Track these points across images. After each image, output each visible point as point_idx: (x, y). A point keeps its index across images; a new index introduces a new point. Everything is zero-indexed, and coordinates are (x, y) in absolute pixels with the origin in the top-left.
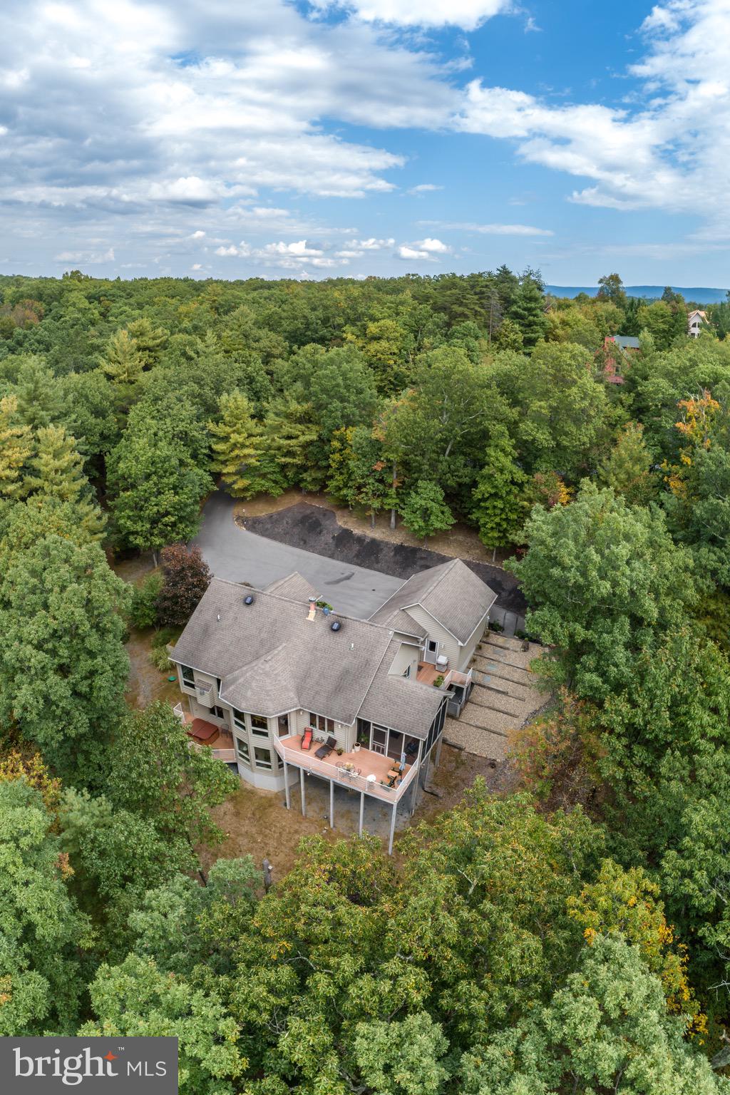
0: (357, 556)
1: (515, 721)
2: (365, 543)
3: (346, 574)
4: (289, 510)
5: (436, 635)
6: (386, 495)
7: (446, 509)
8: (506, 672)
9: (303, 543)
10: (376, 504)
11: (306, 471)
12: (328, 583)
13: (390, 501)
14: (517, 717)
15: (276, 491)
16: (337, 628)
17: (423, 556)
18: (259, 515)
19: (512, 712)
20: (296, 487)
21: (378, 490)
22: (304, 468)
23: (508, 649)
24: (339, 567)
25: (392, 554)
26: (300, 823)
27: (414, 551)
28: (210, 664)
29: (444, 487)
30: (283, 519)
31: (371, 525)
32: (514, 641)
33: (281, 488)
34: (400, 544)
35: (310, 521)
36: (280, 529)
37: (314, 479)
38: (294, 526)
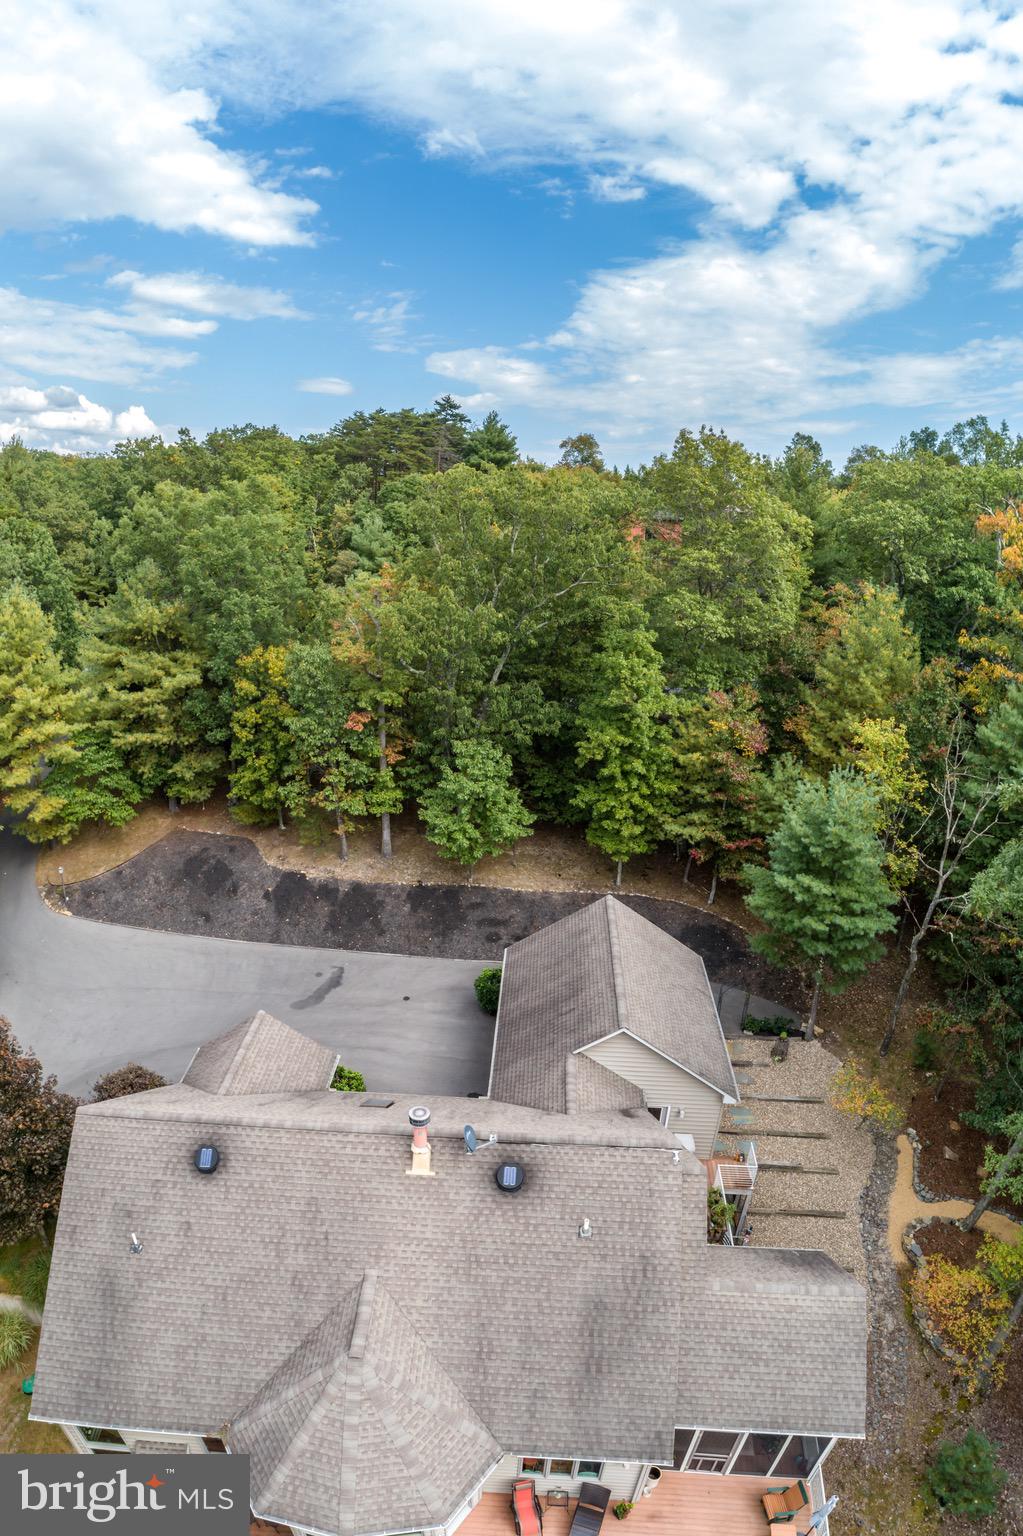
0: (332, 926)
1: (845, 1226)
2: (341, 895)
3: (328, 975)
4: (152, 851)
6: (370, 786)
7: (514, 794)
9: (204, 921)
10: (355, 806)
11: (176, 759)
13: (383, 796)
14: (843, 1215)
15: (121, 813)
16: (516, 1180)
17: (474, 899)
19: (830, 1207)
20: (159, 798)
21: (357, 775)
22: (175, 753)
23: (747, 1064)
24: (303, 961)
25: (407, 908)
27: (452, 894)
29: (509, 749)
30: (146, 875)
31: (340, 855)
32: (747, 1042)
33: (128, 803)
34: (415, 884)
35: (205, 868)
36: (143, 900)
37: (198, 775)
38: (174, 886)
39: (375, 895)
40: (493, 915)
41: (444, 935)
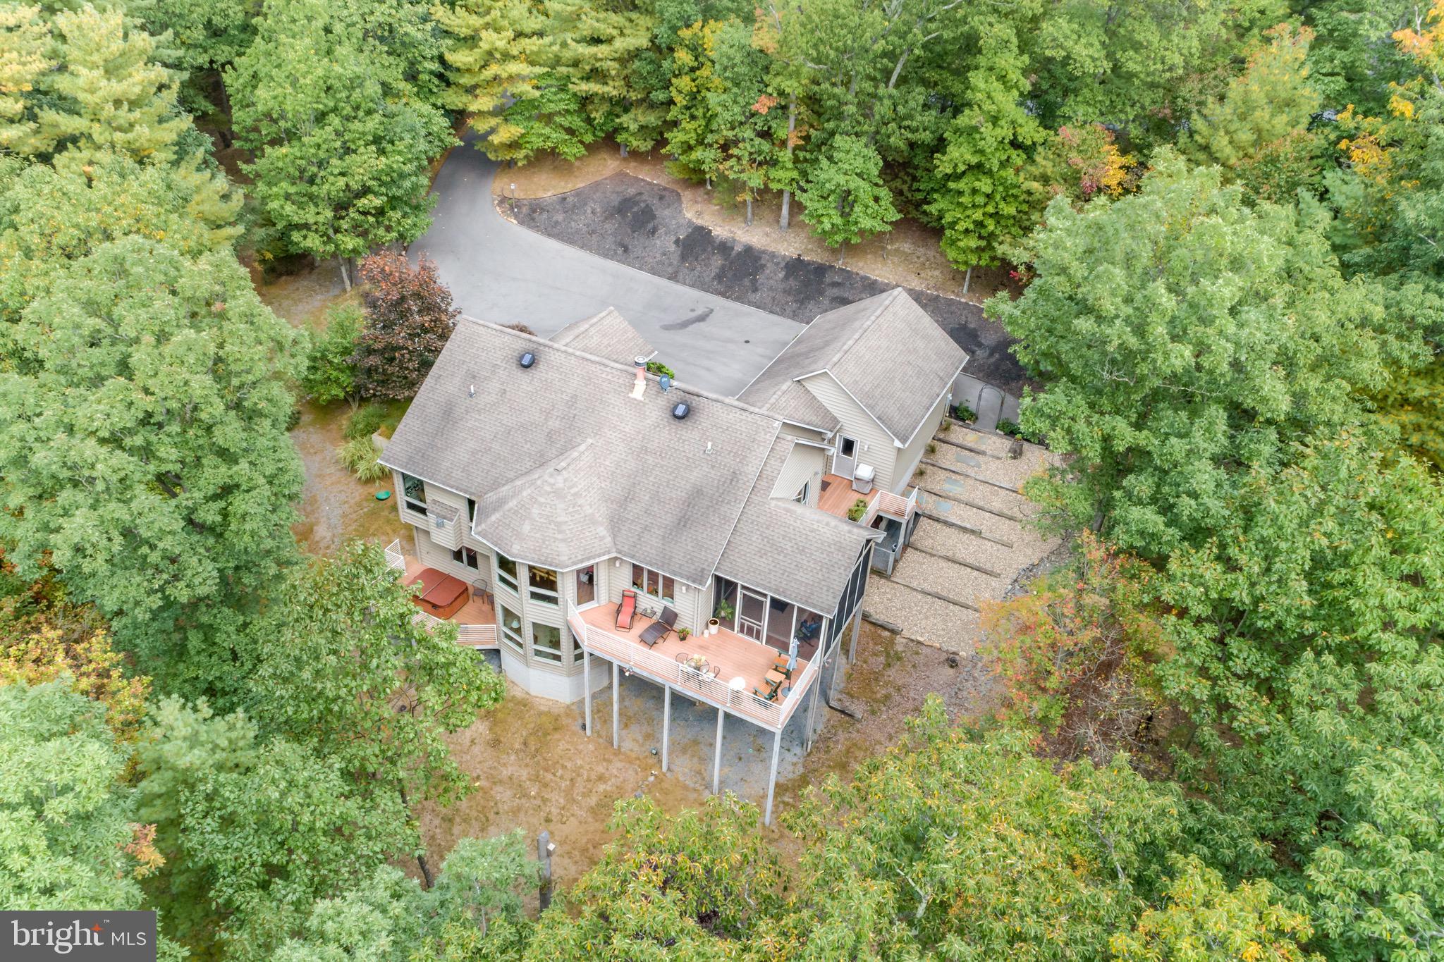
0: (719, 277)
1: (994, 582)
2: (734, 253)
3: (699, 312)
4: (596, 186)
5: (855, 428)
6: (773, 163)
7: (884, 193)
8: (980, 494)
9: (623, 252)
10: (755, 179)
11: (626, 110)
12: (667, 328)
13: (780, 174)
14: (997, 576)
15: (572, 150)
16: (683, 414)
17: (837, 279)
18: (541, 194)
19: (988, 567)
20: (609, 141)
21: (760, 152)
22: (624, 105)
23: (983, 453)
24: (686, 297)
25: (781, 275)
26: (609, 761)
27: (821, 270)
28: (457, 474)
29: (882, 150)
30: (586, 204)
31: (746, 221)
32: (994, 438)
33: (581, 142)
34: (795, 256)
35: (635, 209)
36: (580, 223)
37: (642, 127)
38: (606, 218)
39: (760, 258)
40: (846, 295)
41: (802, 303)
